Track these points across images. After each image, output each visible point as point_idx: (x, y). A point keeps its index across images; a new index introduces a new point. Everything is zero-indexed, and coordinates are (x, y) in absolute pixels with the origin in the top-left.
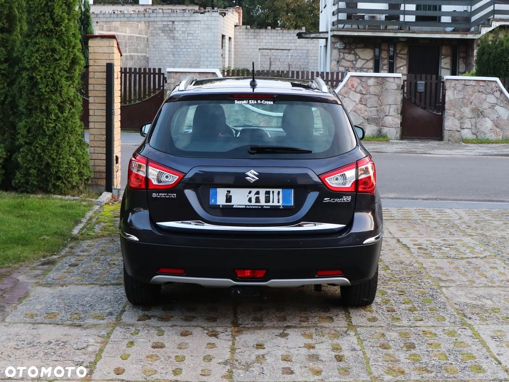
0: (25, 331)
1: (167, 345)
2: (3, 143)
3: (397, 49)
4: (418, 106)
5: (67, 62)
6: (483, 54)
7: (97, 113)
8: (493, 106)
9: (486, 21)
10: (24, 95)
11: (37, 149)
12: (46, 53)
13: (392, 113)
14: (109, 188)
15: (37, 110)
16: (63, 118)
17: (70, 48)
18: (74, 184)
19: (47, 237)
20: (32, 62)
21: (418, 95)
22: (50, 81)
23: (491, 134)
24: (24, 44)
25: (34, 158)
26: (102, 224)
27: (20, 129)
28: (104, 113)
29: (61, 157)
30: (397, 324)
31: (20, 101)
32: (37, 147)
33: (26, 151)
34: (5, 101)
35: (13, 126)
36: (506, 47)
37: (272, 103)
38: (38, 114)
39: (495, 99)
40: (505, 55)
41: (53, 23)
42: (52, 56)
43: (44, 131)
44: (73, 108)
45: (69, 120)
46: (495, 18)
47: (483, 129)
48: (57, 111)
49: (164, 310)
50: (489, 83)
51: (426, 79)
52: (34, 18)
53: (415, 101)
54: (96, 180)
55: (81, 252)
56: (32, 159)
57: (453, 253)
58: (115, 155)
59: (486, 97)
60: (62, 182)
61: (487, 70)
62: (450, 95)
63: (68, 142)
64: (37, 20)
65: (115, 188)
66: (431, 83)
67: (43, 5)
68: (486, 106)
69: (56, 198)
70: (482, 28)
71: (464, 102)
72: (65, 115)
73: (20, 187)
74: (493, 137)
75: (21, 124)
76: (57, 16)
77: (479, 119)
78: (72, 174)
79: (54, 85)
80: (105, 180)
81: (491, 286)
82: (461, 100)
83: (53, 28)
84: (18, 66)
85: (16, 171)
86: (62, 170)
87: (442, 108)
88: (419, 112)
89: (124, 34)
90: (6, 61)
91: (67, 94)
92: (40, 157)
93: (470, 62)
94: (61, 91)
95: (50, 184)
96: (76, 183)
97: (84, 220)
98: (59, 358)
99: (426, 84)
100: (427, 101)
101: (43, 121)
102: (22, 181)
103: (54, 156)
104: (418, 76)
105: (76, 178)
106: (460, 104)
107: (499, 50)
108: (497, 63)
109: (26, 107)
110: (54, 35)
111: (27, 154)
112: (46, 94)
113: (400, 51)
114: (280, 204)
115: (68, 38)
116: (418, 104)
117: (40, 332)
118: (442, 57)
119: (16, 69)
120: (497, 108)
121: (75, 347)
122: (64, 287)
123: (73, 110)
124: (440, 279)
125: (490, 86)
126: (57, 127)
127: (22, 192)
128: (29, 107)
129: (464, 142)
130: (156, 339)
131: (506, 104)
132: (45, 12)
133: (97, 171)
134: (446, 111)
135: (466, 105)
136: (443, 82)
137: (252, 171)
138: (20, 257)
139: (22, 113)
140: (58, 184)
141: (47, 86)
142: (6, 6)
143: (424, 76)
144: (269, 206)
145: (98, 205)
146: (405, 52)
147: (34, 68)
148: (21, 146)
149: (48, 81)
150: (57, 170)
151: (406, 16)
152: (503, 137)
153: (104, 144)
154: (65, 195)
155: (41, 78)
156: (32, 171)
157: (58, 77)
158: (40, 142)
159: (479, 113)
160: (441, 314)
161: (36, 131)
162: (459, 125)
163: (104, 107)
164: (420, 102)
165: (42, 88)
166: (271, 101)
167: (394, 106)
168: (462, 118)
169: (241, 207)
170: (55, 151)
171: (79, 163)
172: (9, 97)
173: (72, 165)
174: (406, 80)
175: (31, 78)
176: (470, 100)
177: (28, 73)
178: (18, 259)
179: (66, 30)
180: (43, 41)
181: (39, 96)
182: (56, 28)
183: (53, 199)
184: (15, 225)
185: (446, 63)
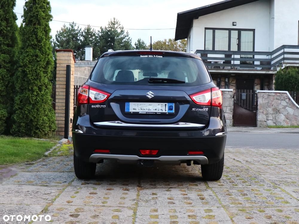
0: (14, 187)
1: (98, 193)
2: (6, 109)
3: (230, 80)
4: (243, 107)
5: (44, 63)
6: (279, 79)
7: (61, 94)
8: (285, 107)
9: (280, 64)
10: (19, 81)
11: (26, 111)
12: (32, 57)
13: (228, 111)
14: (66, 137)
15: (26, 90)
16: (41, 94)
17: (46, 55)
18: (46, 132)
19: (29, 154)
20: (24, 62)
21: (242, 101)
22: (34, 73)
23: (284, 123)
24: (20, 53)
25: (23, 117)
26: (62, 152)
27: (16, 101)
28: (64, 94)
29: (39, 116)
30: (236, 187)
31: (17, 84)
32: (26, 110)
33: (19, 112)
34: (8, 85)
35: (12, 100)
36: (292, 75)
37: (162, 57)
38: (27, 92)
39: (286, 103)
40: (291, 79)
41: (37, 41)
42: (36, 59)
43: (30, 102)
44: (47, 89)
45: (44, 96)
46: (285, 62)
47: (279, 120)
48: (37, 90)
49: (97, 181)
50: (282, 94)
51: (247, 92)
52: (27, 38)
53: (241, 105)
54: (59, 132)
55: (49, 161)
56: (22, 117)
57: (266, 163)
58: (70, 118)
59: (281, 102)
60: (39, 131)
61: (281, 88)
62: (260, 101)
63: (43, 108)
64: (28, 39)
65: (70, 137)
66: (250, 95)
67: (31, 31)
68: (281, 107)
69: (35, 140)
70: (277, 68)
71: (269, 105)
72: (42, 93)
73: (15, 134)
74: (285, 125)
75: (17, 98)
76: (39, 37)
77: (277, 114)
78: (45, 126)
79: (36, 76)
80: (64, 132)
81: (290, 174)
82: (267, 104)
83: (37, 43)
84: (16, 65)
85: (13, 124)
86: (39, 123)
87: (256, 108)
88: (243, 111)
89: (77, 76)
90: (10, 62)
91: (43, 81)
92: (27, 116)
93: (271, 87)
94: (40, 79)
95: (32, 132)
96: (47, 132)
97: (51, 150)
98: (33, 197)
99: (247, 95)
100: (247, 104)
101: (29, 96)
102: (16, 130)
103: (35, 116)
104: (242, 91)
105: (47, 129)
106: (266, 106)
107: (287, 76)
108: (287, 84)
109: (20, 88)
110: (37, 48)
111: (20, 114)
112: (32, 80)
113: (231, 82)
114: (167, 112)
115: (45, 49)
116: (242, 106)
117: (23, 187)
118: (255, 85)
119: (15, 67)
120: (287, 108)
121: (43, 193)
122: (38, 173)
123: (47, 90)
124: (260, 172)
125: (283, 96)
126: (37, 99)
127: (16, 136)
128: (21, 88)
129: (269, 128)
130: (92, 191)
131: (292, 106)
132: (32, 35)
133: (60, 127)
134: (258, 110)
135: (269, 107)
136: (256, 94)
137: (150, 92)
138: (13, 161)
139: (18, 92)
140: (37, 131)
141: (32, 76)
142: (11, 32)
143: (245, 90)
144: (160, 113)
145: (60, 144)
146: (234, 82)
147: (25, 66)
148: (17, 110)
149: (33, 73)
150: (37, 124)
151: (235, 61)
152: (291, 125)
153: (64, 112)
154: (41, 138)
155: (29, 71)
156: (22, 124)
157: (39, 71)
158: (27, 108)
159: (277, 111)
160: (261, 184)
161: (25, 101)
162: (266, 118)
163: (64, 90)
164: (244, 105)
165: (30, 77)
166: (161, 56)
167: (229, 107)
168: (267, 114)
169: (143, 113)
170: (36, 113)
171: (49, 121)
172: (10, 83)
173: (45, 121)
174: (235, 93)
175: (24, 71)
176: (272, 104)
177: (22, 68)
178: (12, 162)
179: (44, 45)
180: (31, 51)
181: (27, 81)
182: (39, 44)
183: (34, 140)
184: (11, 149)
185: (257, 88)
